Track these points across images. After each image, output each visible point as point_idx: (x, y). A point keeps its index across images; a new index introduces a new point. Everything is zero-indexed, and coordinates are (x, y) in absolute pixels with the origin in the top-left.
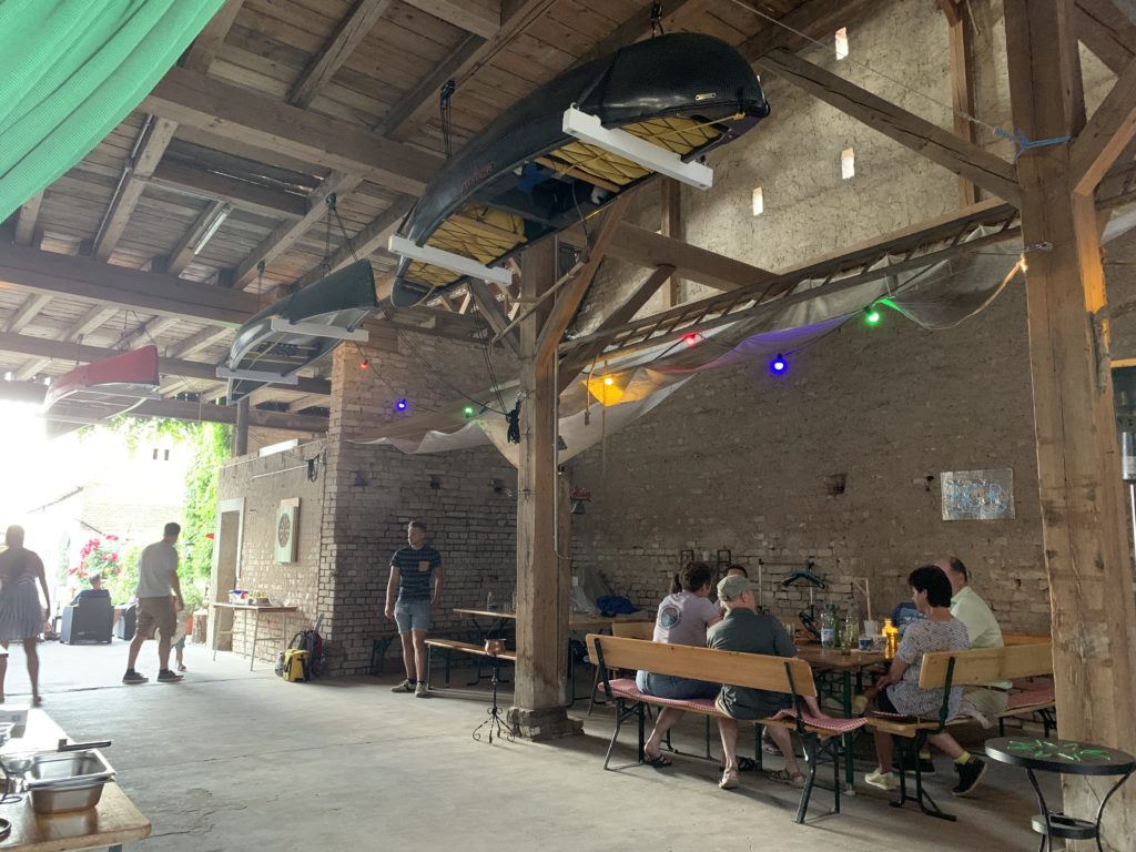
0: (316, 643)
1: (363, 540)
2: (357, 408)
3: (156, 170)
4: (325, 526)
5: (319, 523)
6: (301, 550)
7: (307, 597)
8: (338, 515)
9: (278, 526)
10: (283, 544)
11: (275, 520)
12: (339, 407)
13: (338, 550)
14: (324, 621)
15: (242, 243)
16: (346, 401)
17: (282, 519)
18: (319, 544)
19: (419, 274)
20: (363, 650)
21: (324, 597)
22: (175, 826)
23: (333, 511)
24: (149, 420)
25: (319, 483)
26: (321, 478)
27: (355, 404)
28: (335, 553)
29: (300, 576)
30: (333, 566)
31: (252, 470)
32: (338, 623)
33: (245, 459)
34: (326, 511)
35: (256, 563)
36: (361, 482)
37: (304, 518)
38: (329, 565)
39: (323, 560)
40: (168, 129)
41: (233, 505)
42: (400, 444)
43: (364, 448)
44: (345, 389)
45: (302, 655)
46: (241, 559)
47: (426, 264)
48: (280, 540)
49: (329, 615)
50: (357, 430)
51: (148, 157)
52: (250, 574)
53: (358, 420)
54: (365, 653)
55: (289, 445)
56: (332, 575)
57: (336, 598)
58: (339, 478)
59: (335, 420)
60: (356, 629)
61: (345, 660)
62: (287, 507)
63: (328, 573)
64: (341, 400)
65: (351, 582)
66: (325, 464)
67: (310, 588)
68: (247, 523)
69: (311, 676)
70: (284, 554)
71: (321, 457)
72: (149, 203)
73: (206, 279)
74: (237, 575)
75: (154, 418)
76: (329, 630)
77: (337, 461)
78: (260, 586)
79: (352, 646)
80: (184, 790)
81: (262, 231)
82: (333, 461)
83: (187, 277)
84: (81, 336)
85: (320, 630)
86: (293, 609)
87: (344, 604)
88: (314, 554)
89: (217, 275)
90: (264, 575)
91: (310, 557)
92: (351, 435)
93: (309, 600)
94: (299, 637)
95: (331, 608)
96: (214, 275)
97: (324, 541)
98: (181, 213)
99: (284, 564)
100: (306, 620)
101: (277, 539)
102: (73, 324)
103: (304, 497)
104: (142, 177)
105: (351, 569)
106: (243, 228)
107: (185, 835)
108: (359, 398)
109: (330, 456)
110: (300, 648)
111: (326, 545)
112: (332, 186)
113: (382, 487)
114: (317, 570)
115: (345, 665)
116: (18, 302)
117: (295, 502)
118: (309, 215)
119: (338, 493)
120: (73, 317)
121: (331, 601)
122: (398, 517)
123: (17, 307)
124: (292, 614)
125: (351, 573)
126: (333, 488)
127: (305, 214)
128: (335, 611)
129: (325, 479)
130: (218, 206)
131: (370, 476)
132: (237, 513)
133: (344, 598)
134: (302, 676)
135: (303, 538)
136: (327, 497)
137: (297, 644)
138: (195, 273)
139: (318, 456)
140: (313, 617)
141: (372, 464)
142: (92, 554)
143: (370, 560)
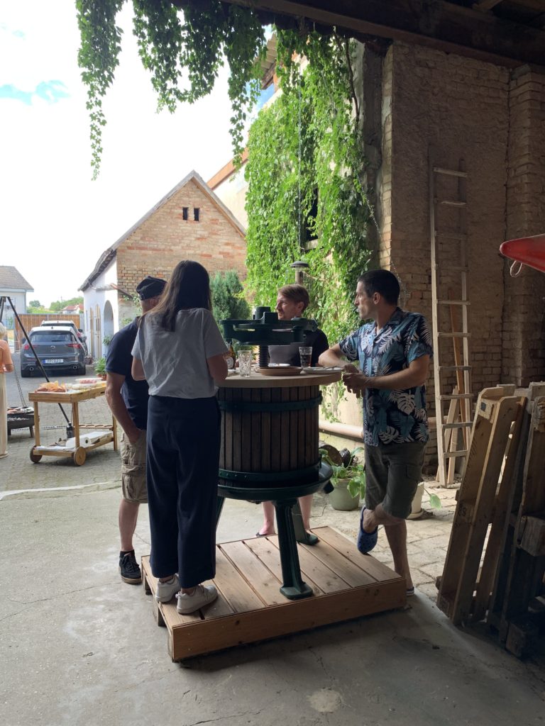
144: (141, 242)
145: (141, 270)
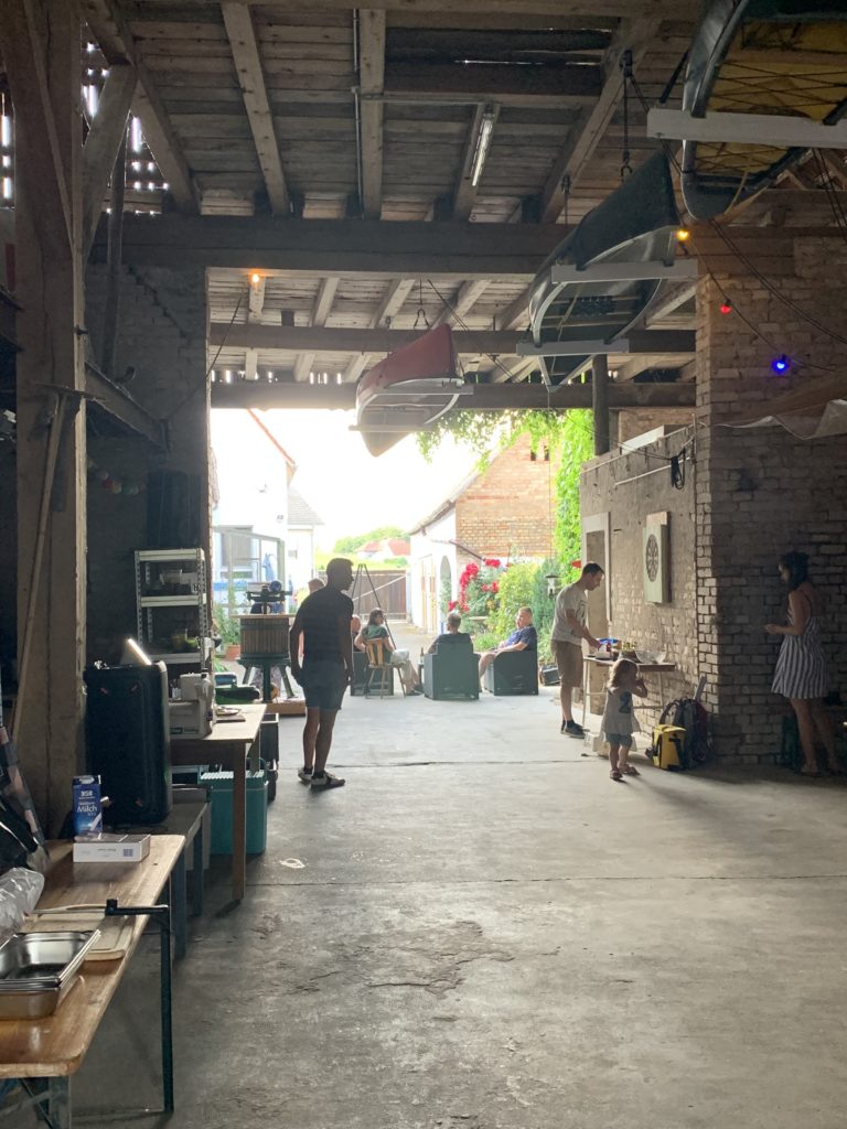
0: (696, 718)
1: (756, 571)
2: (735, 373)
3: (385, 81)
4: (700, 552)
5: (692, 547)
6: (675, 585)
7: (686, 652)
8: (715, 536)
9: (645, 551)
10: (652, 577)
11: (641, 544)
12: (707, 375)
13: (718, 588)
14: (707, 687)
15: (537, 154)
16: (716, 363)
17: (650, 541)
18: (694, 579)
19: (719, 160)
20: (767, 729)
21: (706, 653)
22: (418, 975)
23: (708, 530)
24: (501, 415)
25: (688, 489)
26: (689, 482)
27: (731, 367)
28: (714, 592)
29: (676, 622)
30: (714, 610)
31: (614, 475)
32: (728, 690)
33: (607, 458)
34: (700, 532)
35: (626, 601)
36: (748, 484)
37: (676, 539)
38: (708, 608)
39: (701, 600)
40: (377, 19)
41: (597, 523)
42: (791, 424)
43: (749, 432)
44: (713, 346)
45: (675, 733)
46: (611, 596)
47: (724, 144)
48: (649, 571)
49: (713, 679)
50: (736, 407)
51: (368, 65)
52: (622, 616)
53: (736, 391)
54: (772, 733)
55: (654, 436)
56: (712, 622)
57: (721, 655)
58: (712, 481)
59: (703, 395)
60: (755, 700)
61: (742, 742)
62: (654, 524)
63: (707, 619)
64: (708, 364)
65: (741, 633)
66: (695, 462)
67: (688, 640)
68: (613, 546)
69: (692, 762)
70: (655, 590)
71: (689, 452)
72: (398, 127)
73: (510, 216)
74: (608, 618)
75: (507, 411)
76: (714, 699)
77: (708, 456)
78: (634, 633)
79: (751, 723)
80: (451, 922)
81: (557, 131)
82: (704, 455)
83: (480, 219)
84: (389, 319)
85: (703, 697)
86: (671, 668)
87: (734, 664)
88: (689, 591)
89: (520, 207)
90: (636, 617)
91: (685, 596)
92: (726, 416)
93: (688, 656)
94: (673, 710)
95: (715, 669)
96: (516, 207)
97: (701, 573)
98: (446, 131)
99: (656, 604)
100: (688, 683)
101: (645, 571)
102: (377, 304)
103: (673, 510)
104: (372, 96)
105: (741, 614)
106: (531, 133)
107: (422, 990)
108: (737, 357)
109: (699, 449)
110: (674, 724)
111: (704, 579)
112: (625, 38)
113: (780, 491)
114: (694, 616)
115: (742, 750)
116: (312, 287)
117: (662, 518)
118: (605, 92)
119: (712, 505)
120: (375, 295)
121: (714, 659)
122: (811, 534)
123: (313, 293)
124: (671, 674)
125: (740, 619)
126: (706, 497)
127: (600, 94)
128: (721, 673)
129: (695, 483)
130: (479, 110)
131: (761, 474)
132: (601, 533)
133: (733, 656)
134: (676, 762)
135: (676, 568)
136: (700, 508)
137: (671, 719)
138: (491, 211)
139: (684, 452)
140: (695, 681)
141: (762, 457)
142: (472, 584)
143: (769, 600)
144: (483, 490)
145: (482, 522)
